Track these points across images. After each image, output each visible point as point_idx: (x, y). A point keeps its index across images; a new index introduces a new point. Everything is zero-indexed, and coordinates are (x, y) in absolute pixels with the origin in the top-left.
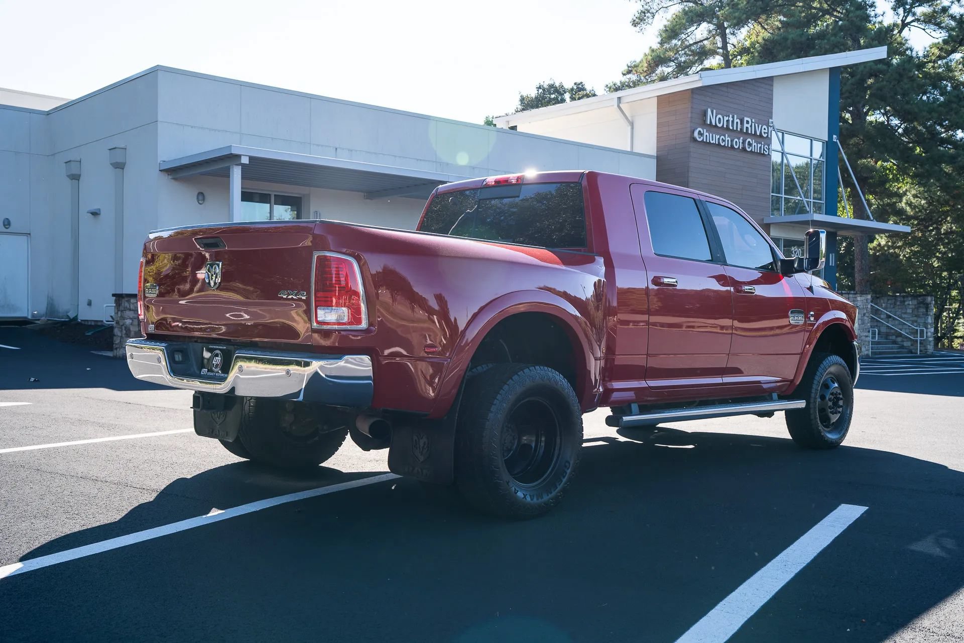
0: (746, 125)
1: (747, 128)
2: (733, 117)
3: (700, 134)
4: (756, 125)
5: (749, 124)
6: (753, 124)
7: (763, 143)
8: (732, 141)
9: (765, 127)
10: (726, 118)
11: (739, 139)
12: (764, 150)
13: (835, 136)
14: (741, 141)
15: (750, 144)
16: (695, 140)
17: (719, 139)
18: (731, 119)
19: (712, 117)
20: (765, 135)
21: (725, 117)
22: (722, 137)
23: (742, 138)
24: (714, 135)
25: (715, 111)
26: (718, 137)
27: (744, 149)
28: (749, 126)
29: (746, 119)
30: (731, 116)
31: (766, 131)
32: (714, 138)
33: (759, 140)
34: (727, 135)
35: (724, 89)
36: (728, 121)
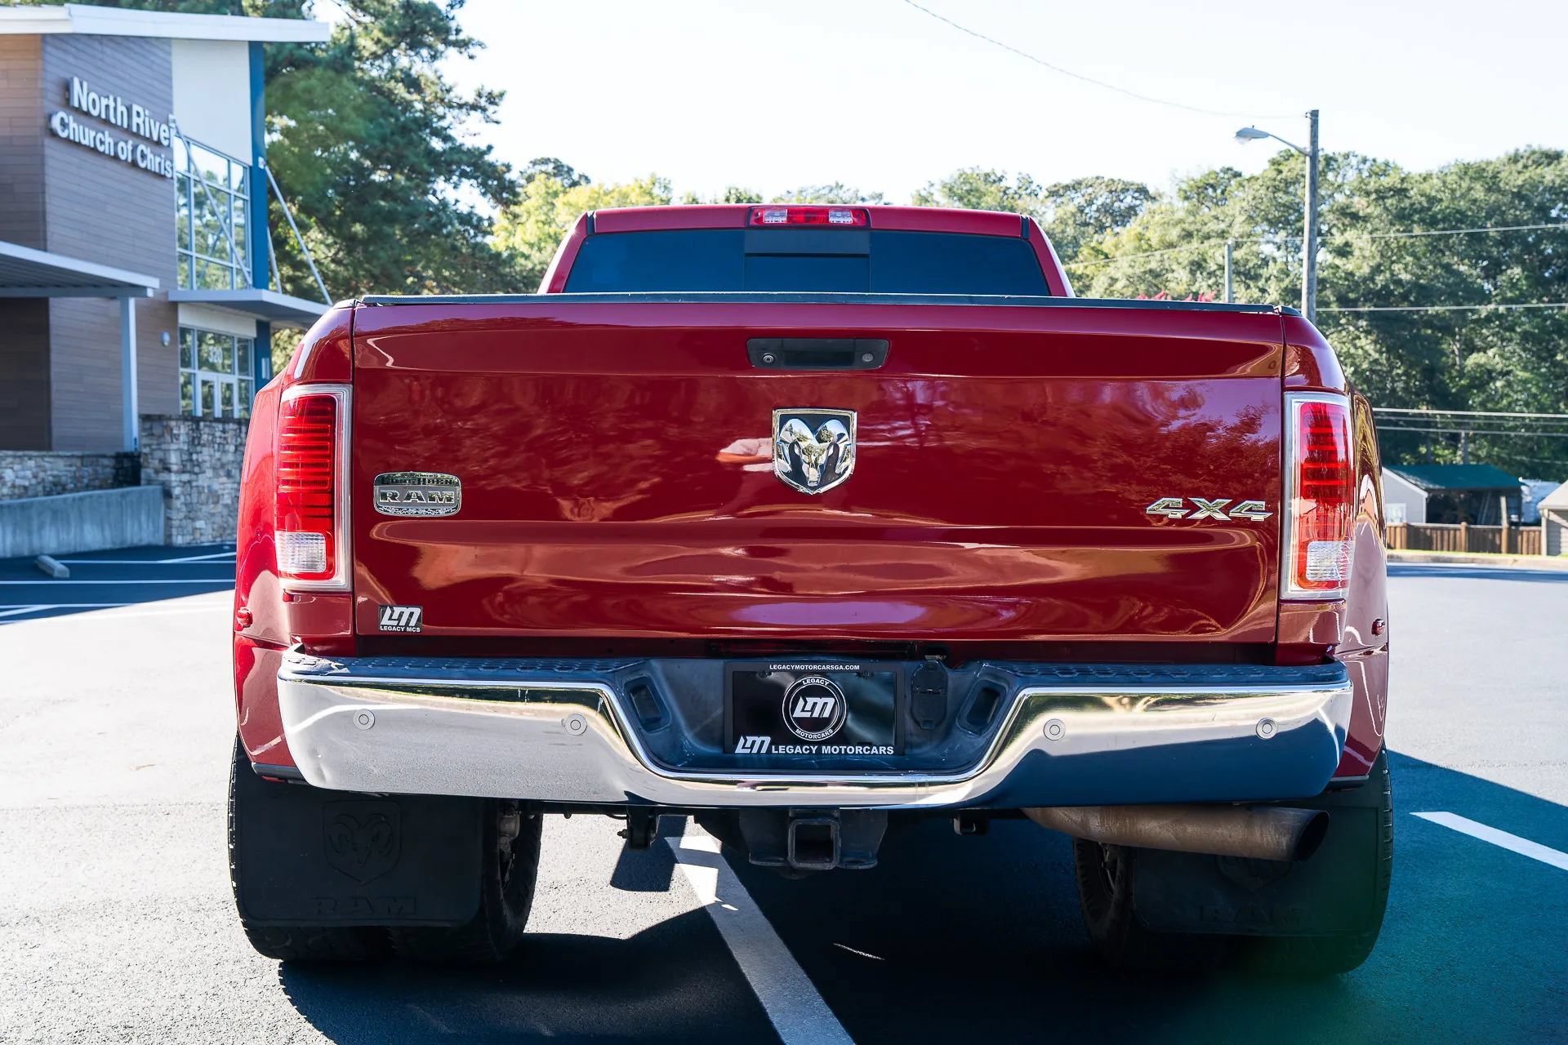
0: (135, 120)
1: (138, 125)
2: (115, 101)
3: (64, 125)
4: (152, 121)
5: (142, 121)
6: (147, 119)
7: (163, 156)
8: (116, 144)
9: (164, 127)
10: (104, 102)
11: (126, 142)
12: (165, 169)
13: (261, 160)
14: (130, 148)
15: (143, 156)
16: (53, 134)
17: (95, 138)
18: (112, 105)
19: (81, 95)
20: (165, 143)
21: (102, 98)
22: (100, 135)
23: (130, 142)
24: (87, 130)
25: (85, 84)
26: (93, 134)
27: (134, 164)
28: (140, 121)
29: (136, 108)
30: (111, 98)
31: (167, 135)
32: (87, 136)
33: (157, 150)
34: (107, 133)
35: (96, 45)
36: (107, 107)
